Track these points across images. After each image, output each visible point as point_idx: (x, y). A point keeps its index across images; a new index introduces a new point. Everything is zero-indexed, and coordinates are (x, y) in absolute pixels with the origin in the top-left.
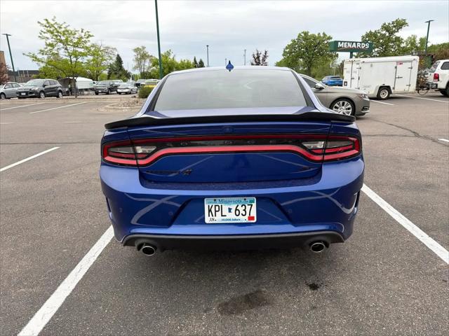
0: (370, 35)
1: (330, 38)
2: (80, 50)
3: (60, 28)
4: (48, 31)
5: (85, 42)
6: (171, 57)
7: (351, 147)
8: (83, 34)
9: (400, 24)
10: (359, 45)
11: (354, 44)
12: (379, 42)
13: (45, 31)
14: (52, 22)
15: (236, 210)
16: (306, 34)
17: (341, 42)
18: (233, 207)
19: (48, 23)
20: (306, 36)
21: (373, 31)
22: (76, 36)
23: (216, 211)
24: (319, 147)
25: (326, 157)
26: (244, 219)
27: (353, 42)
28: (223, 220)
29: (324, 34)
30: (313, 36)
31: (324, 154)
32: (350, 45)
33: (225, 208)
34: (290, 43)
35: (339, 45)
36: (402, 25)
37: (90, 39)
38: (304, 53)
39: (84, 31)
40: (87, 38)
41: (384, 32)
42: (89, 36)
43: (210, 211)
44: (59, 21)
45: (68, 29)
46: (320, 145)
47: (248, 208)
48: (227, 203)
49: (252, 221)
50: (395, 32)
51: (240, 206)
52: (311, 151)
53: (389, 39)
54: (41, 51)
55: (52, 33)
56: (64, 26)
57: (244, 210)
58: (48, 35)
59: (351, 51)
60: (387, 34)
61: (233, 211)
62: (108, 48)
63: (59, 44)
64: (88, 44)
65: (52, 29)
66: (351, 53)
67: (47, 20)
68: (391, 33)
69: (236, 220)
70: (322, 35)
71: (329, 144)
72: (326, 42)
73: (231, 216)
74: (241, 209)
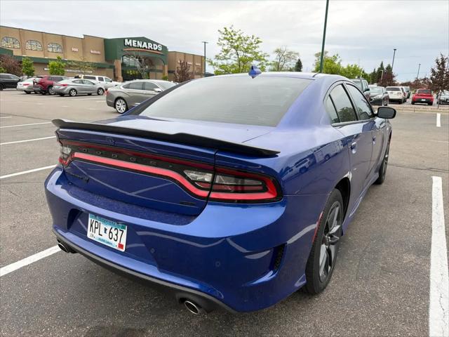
2: (249, 55)
3: (235, 35)
4: (225, 38)
5: (255, 48)
6: (337, 62)
7: (260, 188)
8: (253, 40)
13: (222, 38)
14: (230, 30)
15: (110, 232)
18: (108, 228)
19: (226, 31)
22: (248, 42)
23: (95, 228)
24: (206, 180)
25: (213, 195)
26: (115, 245)
28: (100, 239)
31: (211, 190)
33: (103, 226)
37: (259, 44)
39: (255, 38)
40: (257, 43)
42: (258, 42)
43: (91, 226)
44: (235, 29)
45: (241, 36)
46: (208, 177)
47: (120, 233)
48: (105, 222)
49: (121, 250)
51: (113, 229)
52: (193, 182)
54: (217, 56)
55: (228, 40)
56: (239, 33)
57: (116, 235)
58: (225, 42)
61: (108, 232)
62: (290, 53)
63: (233, 49)
64: (256, 50)
65: (228, 37)
67: (225, 28)
69: (108, 243)
71: (219, 179)
73: (105, 237)
74: (114, 232)
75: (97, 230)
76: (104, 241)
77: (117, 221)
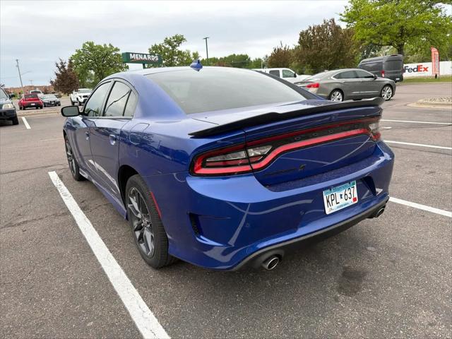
0: (155, 48)
1: (117, 50)
9: (180, 40)
10: (149, 57)
11: (145, 56)
12: (165, 55)
15: (346, 194)
16: (91, 44)
17: (133, 54)
18: (343, 193)
20: (91, 47)
21: (158, 45)
23: (332, 200)
26: (351, 202)
27: (143, 54)
28: (338, 207)
29: (110, 45)
30: (99, 47)
32: (141, 57)
33: (338, 194)
34: (75, 53)
35: (131, 56)
36: (181, 40)
38: (93, 64)
41: (167, 46)
43: (328, 201)
47: (352, 190)
48: (339, 190)
49: (355, 202)
50: (176, 46)
51: (347, 190)
53: (173, 53)
57: (350, 193)
59: (143, 62)
60: (171, 48)
61: (343, 196)
66: (144, 65)
68: (174, 47)
69: (345, 205)
70: (108, 46)
72: (113, 54)
73: (342, 202)
74: (348, 192)
75: (334, 202)
76: (342, 206)
77: (349, 182)
